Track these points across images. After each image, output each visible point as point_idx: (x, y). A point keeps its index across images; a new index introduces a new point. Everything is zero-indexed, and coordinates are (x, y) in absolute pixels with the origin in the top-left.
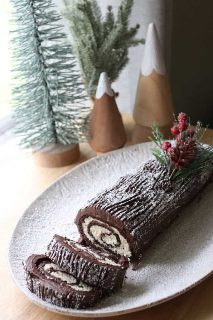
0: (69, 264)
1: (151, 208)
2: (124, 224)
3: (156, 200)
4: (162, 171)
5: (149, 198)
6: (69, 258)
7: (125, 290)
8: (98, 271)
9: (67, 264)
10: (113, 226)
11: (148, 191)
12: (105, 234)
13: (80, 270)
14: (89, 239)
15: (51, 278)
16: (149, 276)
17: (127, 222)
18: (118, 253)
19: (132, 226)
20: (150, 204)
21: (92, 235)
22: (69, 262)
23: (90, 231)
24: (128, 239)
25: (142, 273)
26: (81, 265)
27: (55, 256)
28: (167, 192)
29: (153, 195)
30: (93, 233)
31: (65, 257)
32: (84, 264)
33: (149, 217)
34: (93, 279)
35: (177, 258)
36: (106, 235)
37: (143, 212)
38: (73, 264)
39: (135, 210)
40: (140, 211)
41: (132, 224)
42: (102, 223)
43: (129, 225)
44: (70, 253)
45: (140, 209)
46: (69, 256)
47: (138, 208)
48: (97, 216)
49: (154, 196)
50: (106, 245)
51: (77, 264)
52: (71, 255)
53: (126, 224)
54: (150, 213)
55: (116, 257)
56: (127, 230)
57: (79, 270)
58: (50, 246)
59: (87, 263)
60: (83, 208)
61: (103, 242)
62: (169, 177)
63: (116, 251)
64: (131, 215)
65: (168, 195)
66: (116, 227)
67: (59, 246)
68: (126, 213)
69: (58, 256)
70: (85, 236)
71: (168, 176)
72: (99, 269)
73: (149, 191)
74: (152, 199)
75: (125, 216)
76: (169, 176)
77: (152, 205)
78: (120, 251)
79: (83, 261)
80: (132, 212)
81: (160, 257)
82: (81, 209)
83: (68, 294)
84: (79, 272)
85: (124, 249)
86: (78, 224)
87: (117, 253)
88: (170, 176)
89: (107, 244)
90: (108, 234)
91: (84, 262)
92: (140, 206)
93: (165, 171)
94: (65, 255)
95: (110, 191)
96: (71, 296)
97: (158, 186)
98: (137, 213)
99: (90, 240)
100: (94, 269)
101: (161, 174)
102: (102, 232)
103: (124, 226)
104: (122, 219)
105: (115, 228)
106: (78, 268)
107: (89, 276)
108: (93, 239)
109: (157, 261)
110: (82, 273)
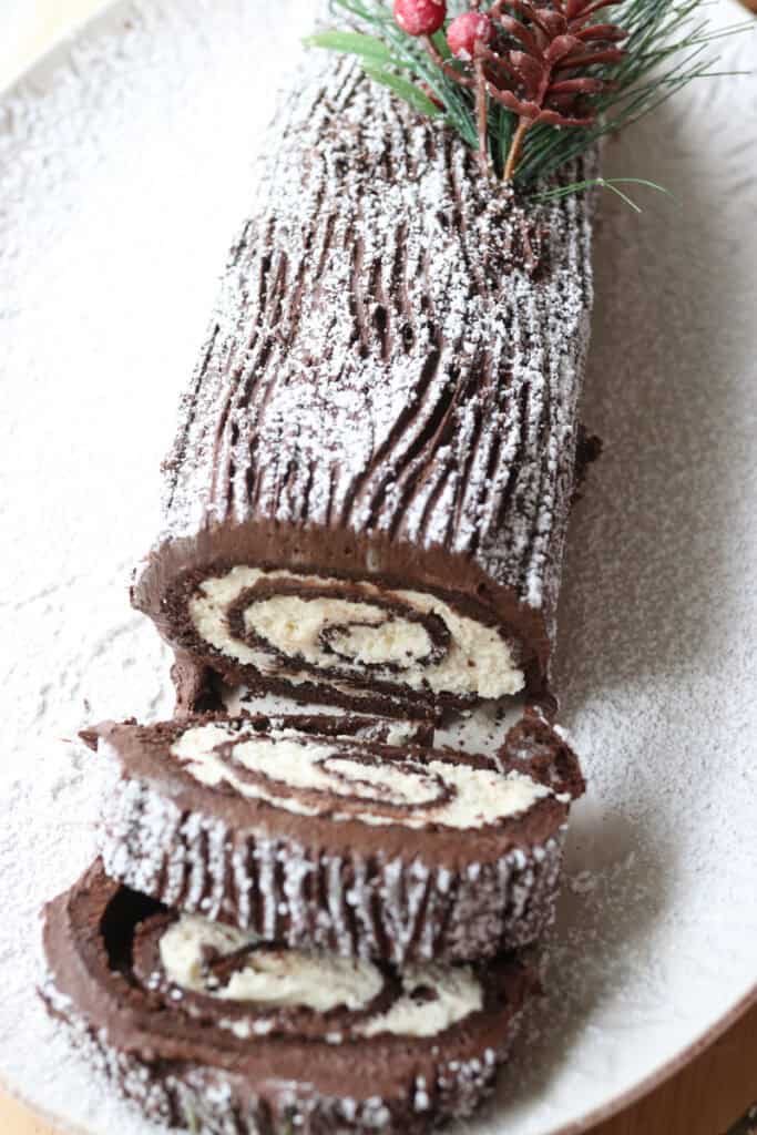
0: (322, 918)
1: (535, 407)
2: (476, 566)
3: (526, 345)
4: (441, 156)
5: (495, 350)
6: (315, 888)
7: (584, 881)
8: (497, 890)
9: (311, 917)
10: (407, 588)
11: (463, 310)
12: (352, 624)
13: (399, 925)
14: (237, 659)
15: (263, 1027)
16: (634, 751)
17: (487, 547)
18: (437, 691)
19: (515, 558)
20: (517, 386)
21: (260, 643)
22: (324, 905)
23: (248, 627)
24: (505, 624)
25: (593, 744)
26: (404, 901)
27: (207, 891)
28: (539, 276)
29: (500, 326)
30: (262, 632)
31: (291, 888)
32: (416, 895)
33: (552, 465)
34: (477, 938)
35: (695, 591)
36: (352, 629)
37: (521, 455)
38: (348, 910)
39: (482, 455)
40: (508, 451)
41: (510, 543)
42: (327, 582)
43: (500, 560)
44: (307, 857)
45: (497, 442)
46: (315, 877)
47: (486, 438)
48: (297, 559)
49: (508, 324)
50: (361, 669)
51: (375, 904)
52: (323, 871)
53: (489, 559)
54: (542, 438)
55: (429, 707)
56: (501, 589)
57: (394, 929)
58: (136, 838)
59: (431, 882)
60: (183, 534)
61: (335, 658)
62: (504, 184)
63: (425, 683)
64: (483, 497)
65: (552, 291)
66: (421, 588)
67: (217, 836)
68: (459, 496)
69: (231, 891)
70: (211, 651)
71: (494, 180)
72: (495, 877)
73: (471, 305)
74: (507, 351)
75: (463, 518)
76: (500, 176)
77: (526, 387)
78: (452, 679)
79: (405, 881)
80: (477, 473)
81: (615, 620)
82: (167, 541)
83: (413, 1090)
84: (397, 939)
85: (471, 664)
86: (163, 611)
87: (430, 691)
88: (506, 176)
89: (361, 663)
90: (372, 622)
91: (415, 880)
92: (490, 420)
93: (459, 155)
94: (280, 876)
95: (256, 368)
96: (434, 1091)
97: (489, 260)
98: (502, 474)
99: (243, 661)
100: (473, 893)
101: (451, 178)
102: (326, 620)
103: (480, 573)
104: (461, 542)
105: (421, 591)
106: (384, 919)
107: (459, 932)
108: (273, 657)
109: (621, 647)
110: (416, 937)
